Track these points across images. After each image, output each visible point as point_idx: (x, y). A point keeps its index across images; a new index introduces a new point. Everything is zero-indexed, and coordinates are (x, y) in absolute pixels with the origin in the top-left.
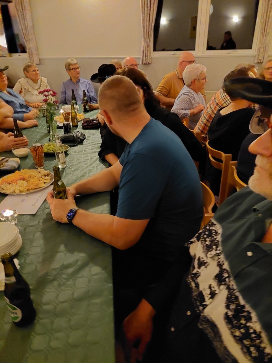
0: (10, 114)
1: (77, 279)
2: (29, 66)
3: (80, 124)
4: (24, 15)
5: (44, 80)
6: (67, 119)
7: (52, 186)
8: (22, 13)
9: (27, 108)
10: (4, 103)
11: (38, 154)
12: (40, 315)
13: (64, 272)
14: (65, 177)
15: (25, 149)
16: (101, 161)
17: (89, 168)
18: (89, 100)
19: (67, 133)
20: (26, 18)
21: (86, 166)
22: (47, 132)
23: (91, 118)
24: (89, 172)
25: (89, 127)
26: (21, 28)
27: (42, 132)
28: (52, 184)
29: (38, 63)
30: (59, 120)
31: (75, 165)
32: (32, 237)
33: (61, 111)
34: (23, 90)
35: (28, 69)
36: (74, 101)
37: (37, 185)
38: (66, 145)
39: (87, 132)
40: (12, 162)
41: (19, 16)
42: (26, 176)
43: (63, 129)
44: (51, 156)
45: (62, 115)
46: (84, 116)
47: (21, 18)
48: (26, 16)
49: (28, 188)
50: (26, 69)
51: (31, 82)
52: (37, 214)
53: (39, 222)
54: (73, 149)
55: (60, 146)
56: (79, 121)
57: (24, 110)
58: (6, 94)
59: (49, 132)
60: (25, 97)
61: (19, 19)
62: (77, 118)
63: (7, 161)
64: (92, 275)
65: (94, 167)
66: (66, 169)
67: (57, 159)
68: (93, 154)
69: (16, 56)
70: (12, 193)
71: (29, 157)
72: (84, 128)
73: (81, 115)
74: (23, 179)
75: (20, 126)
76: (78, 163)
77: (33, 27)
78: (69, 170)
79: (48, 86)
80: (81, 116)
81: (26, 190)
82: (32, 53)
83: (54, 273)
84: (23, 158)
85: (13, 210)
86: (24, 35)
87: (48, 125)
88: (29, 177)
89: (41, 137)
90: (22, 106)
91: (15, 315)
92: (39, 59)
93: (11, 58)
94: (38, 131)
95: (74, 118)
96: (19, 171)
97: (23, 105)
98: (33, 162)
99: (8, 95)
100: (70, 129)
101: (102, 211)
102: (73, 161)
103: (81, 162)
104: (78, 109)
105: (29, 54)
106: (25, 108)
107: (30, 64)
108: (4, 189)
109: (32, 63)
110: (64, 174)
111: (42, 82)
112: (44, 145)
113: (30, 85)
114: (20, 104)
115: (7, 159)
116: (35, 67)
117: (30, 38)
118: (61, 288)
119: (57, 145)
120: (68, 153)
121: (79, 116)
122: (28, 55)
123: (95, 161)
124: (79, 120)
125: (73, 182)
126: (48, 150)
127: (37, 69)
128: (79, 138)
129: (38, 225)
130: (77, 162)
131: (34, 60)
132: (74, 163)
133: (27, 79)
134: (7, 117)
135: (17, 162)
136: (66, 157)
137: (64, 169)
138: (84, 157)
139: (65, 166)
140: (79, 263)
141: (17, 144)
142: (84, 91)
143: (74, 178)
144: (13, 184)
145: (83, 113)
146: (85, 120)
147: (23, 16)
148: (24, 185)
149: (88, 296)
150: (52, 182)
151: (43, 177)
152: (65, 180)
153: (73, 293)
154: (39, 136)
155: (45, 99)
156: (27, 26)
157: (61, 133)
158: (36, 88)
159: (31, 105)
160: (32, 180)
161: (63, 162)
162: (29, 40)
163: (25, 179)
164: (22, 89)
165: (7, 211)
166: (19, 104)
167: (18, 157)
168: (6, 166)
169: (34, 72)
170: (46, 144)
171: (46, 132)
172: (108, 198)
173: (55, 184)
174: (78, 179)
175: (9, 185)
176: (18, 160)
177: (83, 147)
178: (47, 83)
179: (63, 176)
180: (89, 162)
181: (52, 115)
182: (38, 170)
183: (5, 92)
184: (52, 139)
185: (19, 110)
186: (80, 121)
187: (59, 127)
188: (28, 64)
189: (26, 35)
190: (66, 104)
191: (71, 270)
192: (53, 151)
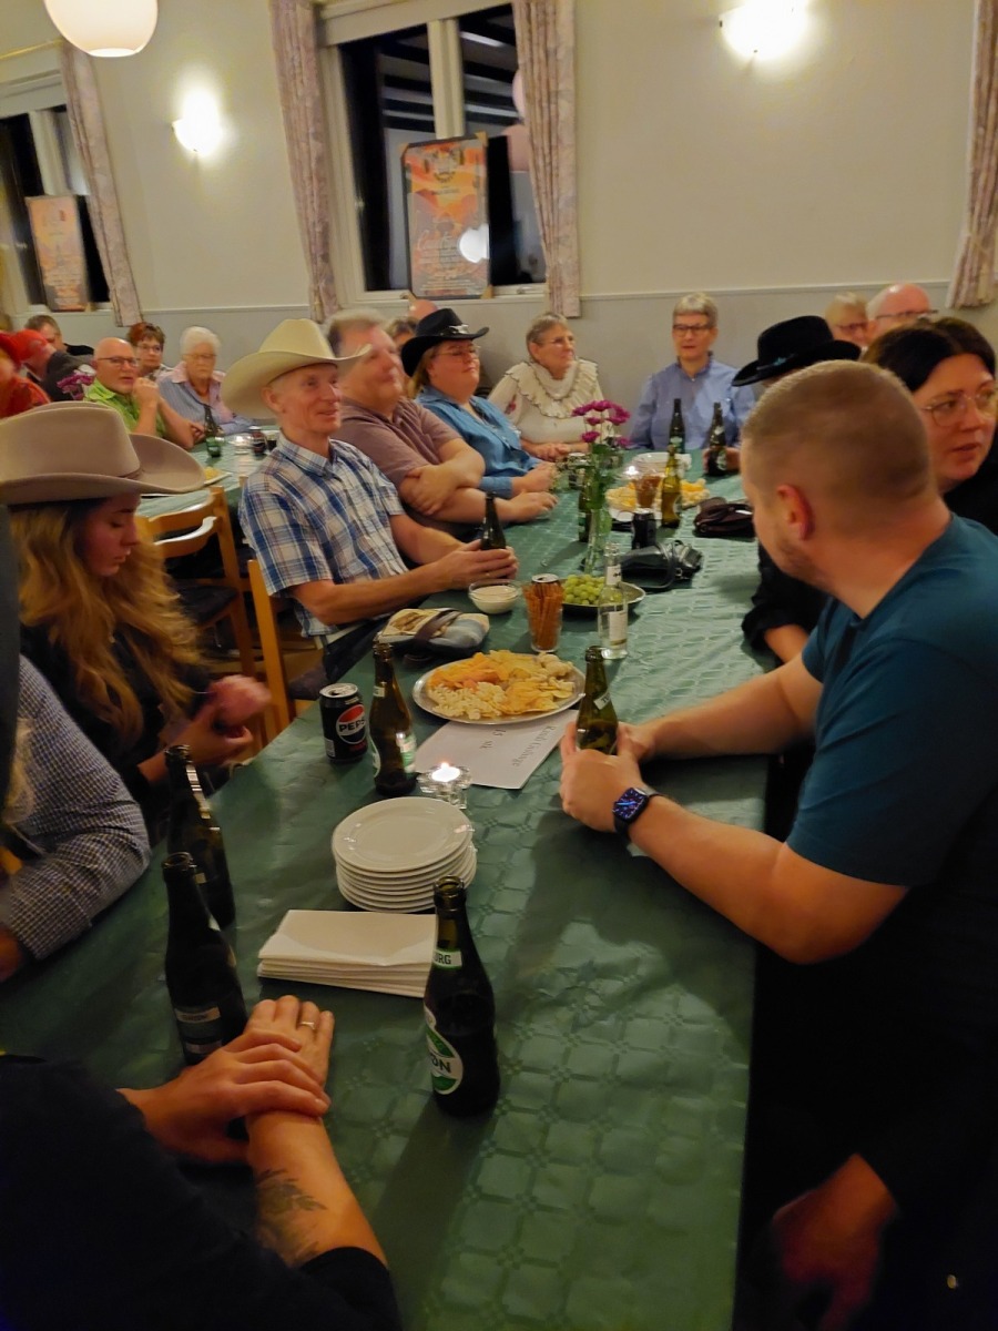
0: (474, 477)
1: (630, 1019)
2: (545, 326)
3: (688, 518)
4: (554, 164)
5: (589, 368)
6: (645, 499)
7: (576, 713)
8: (548, 160)
9: (524, 459)
10: (459, 442)
11: (545, 606)
12: (511, 1096)
13: (593, 985)
14: (619, 688)
15: (506, 589)
16: (749, 648)
17: (705, 669)
18: (729, 438)
19: (642, 547)
20: (558, 175)
21: (695, 658)
22: (576, 538)
23: (730, 499)
24: (700, 683)
25: (718, 529)
26: (537, 206)
27: (561, 540)
28: (573, 707)
29: (576, 314)
30: (621, 504)
31: (657, 653)
32: (504, 859)
33: (628, 473)
34: (519, 403)
35: (542, 335)
36: (676, 440)
37: (530, 704)
38: (633, 585)
39: (710, 547)
40: (467, 627)
41: (536, 168)
42: (503, 674)
43: (629, 531)
44: (583, 616)
45: (632, 484)
46: (707, 491)
47: (541, 175)
48: (557, 168)
49: (505, 708)
50: (535, 337)
51: (544, 375)
52: (524, 791)
53: (528, 818)
54: (655, 599)
55: (617, 587)
56: (686, 509)
57: (513, 465)
58: (469, 414)
59: (584, 539)
60: (522, 425)
61: (537, 179)
62: (681, 498)
63: (452, 621)
64: (680, 1016)
65: (720, 666)
66: (624, 663)
67: (600, 627)
68: (723, 622)
69: (511, 292)
70: (459, 717)
71: (515, 615)
72: (702, 531)
73: (694, 485)
74: (494, 680)
75: (501, 515)
76: (666, 649)
77: (576, 201)
78: (635, 669)
79: (598, 389)
80: (697, 490)
81: (499, 713)
82: (561, 283)
83: (563, 982)
84: (500, 616)
85: (461, 768)
86: (543, 225)
87: (584, 515)
88: (510, 676)
89: (557, 555)
90: (509, 453)
91: (445, 1073)
92: (578, 302)
93: (493, 301)
94: (548, 535)
95: (671, 497)
96: (485, 653)
97: (513, 449)
98: (526, 631)
99: (473, 418)
100: (653, 531)
101: (735, 818)
102: (650, 641)
103: (677, 646)
104: (686, 465)
105: (551, 288)
106: (518, 460)
107: (550, 318)
108: (437, 704)
109: (556, 316)
110: (618, 678)
111: (580, 375)
112: (564, 581)
113: (540, 384)
114: (504, 445)
115: (453, 615)
116: (564, 328)
117: (561, 234)
118: (579, 1034)
119: (608, 583)
120: (637, 611)
121: (691, 490)
122: (548, 291)
123: (728, 647)
124: (685, 504)
125: (642, 707)
126: (576, 596)
127: (570, 334)
128: (681, 565)
129: (524, 826)
130: (665, 644)
131: (565, 305)
132: (655, 648)
133: (534, 366)
134: (464, 486)
135: (481, 627)
136: (629, 624)
137: (617, 661)
138: (689, 630)
139: (624, 653)
140: (642, 971)
141: (487, 571)
142: (717, 406)
143: (648, 695)
144: (464, 691)
145: (703, 481)
146: (708, 506)
147: (548, 169)
148: (497, 698)
149: (661, 1082)
150: (576, 701)
151: (552, 680)
152: (620, 697)
153: (616, 1060)
154: (550, 551)
155: (589, 434)
156: (558, 200)
157: (622, 544)
158: (558, 395)
159: (537, 449)
160: (518, 686)
161: (622, 639)
162: (558, 240)
163: (501, 681)
164: (514, 398)
165: (445, 766)
166: (501, 448)
167: (484, 613)
168: (451, 635)
169: (559, 346)
170: (572, 579)
171: (574, 540)
172: (760, 778)
173: (584, 706)
174: (660, 701)
175: (453, 693)
176: (483, 619)
177: (693, 595)
178: (594, 379)
179: (613, 685)
180: (705, 649)
181: (604, 484)
182: (538, 657)
183: (467, 407)
184: (591, 562)
185: (499, 466)
186: (691, 507)
187: (619, 527)
188: (544, 318)
189: (548, 226)
190: (650, 447)
191: (613, 986)
192: (591, 603)
